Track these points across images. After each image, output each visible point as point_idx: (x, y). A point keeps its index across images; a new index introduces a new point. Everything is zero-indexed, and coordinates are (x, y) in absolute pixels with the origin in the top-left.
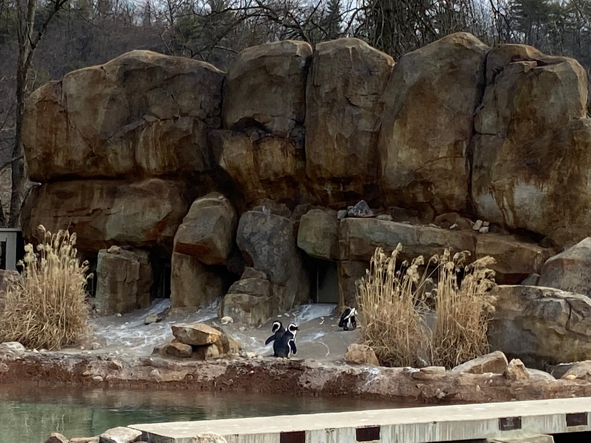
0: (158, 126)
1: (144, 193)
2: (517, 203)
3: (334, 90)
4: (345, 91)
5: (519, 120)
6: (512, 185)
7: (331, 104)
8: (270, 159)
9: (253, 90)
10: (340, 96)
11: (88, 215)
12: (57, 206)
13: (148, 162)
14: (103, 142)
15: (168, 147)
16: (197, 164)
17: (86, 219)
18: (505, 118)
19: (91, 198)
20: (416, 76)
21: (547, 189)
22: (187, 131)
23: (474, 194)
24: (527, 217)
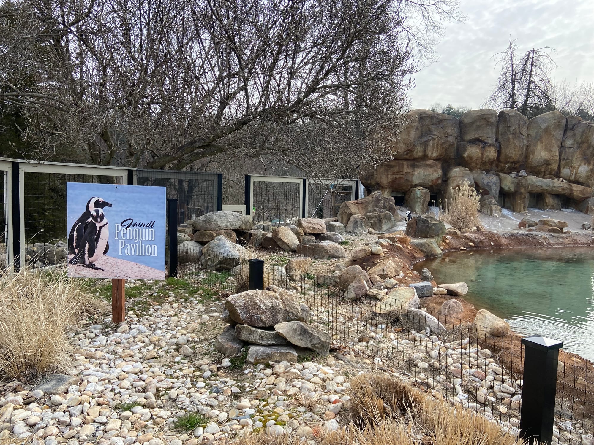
0: (439, 140)
1: (430, 166)
2: (579, 172)
3: (515, 129)
4: (519, 129)
5: (583, 143)
6: (580, 166)
7: (514, 134)
8: (488, 154)
9: (479, 127)
10: (518, 131)
11: (403, 174)
12: (387, 171)
13: (432, 154)
14: (414, 145)
15: (443, 148)
16: (452, 155)
17: (402, 176)
18: (578, 142)
19: (403, 167)
20: (546, 125)
21: (591, 167)
22: (453, 142)
23: (562, 169)
24: (580, 177)
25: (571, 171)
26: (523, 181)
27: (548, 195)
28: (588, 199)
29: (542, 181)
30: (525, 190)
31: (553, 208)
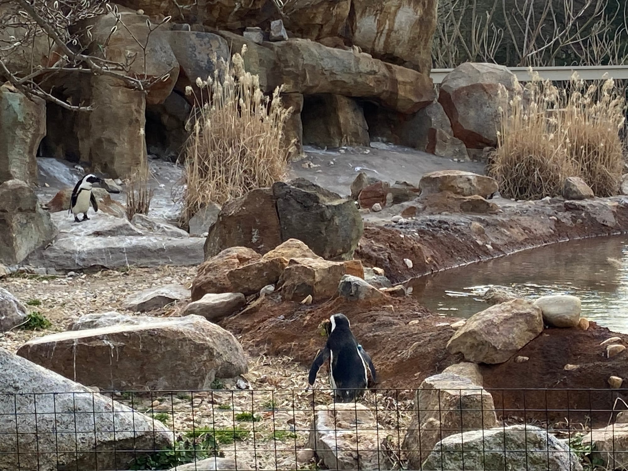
21: (419, 12)
23: (358, 16)
24: (398, 41)
25: (380, 24)
26: (290, 56)
27: (344, 101)
28: (428, 109)
29: (332, 57)
30: (296, 84)
31: (356, 139)
